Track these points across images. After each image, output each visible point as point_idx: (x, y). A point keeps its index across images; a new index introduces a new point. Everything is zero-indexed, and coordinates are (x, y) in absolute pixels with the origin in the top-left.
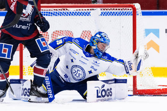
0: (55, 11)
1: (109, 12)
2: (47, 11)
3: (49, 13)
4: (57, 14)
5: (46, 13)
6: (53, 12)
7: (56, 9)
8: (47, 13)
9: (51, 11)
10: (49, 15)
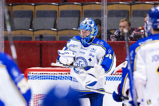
0: (60, 75)
1: (113, 77)
2: (52, 75)
3: (54, 77)
4: (62, 78)
5: (50, 77)
6: (57, 76)
7: (60, 73)
8: (52, 76)
9: (55, 75)
10: (54, 79)
